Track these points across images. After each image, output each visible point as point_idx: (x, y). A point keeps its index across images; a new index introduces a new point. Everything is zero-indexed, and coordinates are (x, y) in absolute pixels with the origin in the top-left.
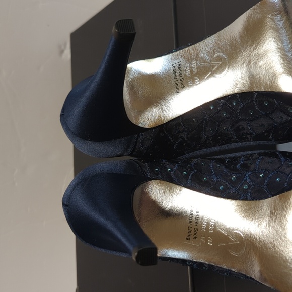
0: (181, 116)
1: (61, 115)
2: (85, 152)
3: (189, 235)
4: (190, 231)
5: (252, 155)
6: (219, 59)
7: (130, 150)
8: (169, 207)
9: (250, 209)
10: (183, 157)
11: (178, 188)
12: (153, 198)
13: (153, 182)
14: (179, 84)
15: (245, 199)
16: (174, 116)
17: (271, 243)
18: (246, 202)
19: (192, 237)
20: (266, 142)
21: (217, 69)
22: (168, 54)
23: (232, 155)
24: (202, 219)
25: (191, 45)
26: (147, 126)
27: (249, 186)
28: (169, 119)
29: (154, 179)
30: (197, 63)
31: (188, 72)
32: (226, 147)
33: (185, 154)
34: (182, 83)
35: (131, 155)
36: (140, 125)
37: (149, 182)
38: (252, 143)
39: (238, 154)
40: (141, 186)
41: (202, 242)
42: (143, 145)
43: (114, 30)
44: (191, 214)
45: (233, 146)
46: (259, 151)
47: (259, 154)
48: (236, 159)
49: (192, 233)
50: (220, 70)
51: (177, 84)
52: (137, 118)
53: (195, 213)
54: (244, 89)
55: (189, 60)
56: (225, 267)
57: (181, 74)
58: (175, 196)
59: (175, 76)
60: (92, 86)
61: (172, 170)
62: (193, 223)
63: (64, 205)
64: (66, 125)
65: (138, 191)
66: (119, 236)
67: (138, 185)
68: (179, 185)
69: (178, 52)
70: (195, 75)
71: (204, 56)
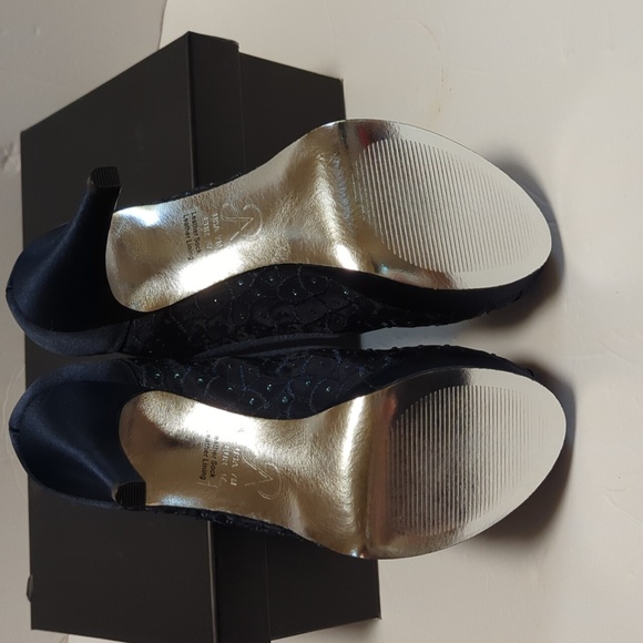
0: (196, 294)
1: (7, 290)
2: (46, 347)
3: (204, 472)
4: (205, 466)
5: (300, 353)
6: (250, 213)
7: (117, 344)
8: (174, 431)
9: (288, 431)
10: (204, 354)
11: (190, 402)
12: (151, 417)
13: (151, 394)
14: (194, 247)
15: (283, 417)
16: (185, 296)
17: (313, 479)
18: (284, 422)
19: (208, 474)
20: (321, 335)
21: (248, 228)
22: (178, 198)
23: (274, 353)
24: (223, 447)
25: (213, 187)
26: (143, 310)
27: (290, 399)
28: (178, 299)
29: (154, 390)
30: (219, 216)
31: (207, 229)
32: (266, 340)
33: (205, 350)
34: (197, 245)
35: (120, 351)
36: (133, 307)
37: (144, 395)
38: (302, 336)
39: (282, 351)
40: (133, 400)
41: (223, 481)
42: (137, 337)
43: (89, 181)
44: (207, 441)
45: (276, 339)
46: (312, 347)
47: (311, 352)
48: (278, 359)
49: (209, 469)
50: (252, 230)
51: (189, 246)
52: (127, 296)
53: (212, 439)
54: (284, 260)
55: (208, 211)
56: (254, 517)
57: (196, 231)
58: (184, 415)
59: (188, 234)
60: (58, 249)
61: (181, 376)
62: (210, 454)
63: (11, 429)
64: (16, 304)
65: (127, 409)
66: (95, 470)
67: (128, 399)
68: (190, 398)
69: (192, 197)
70: (217, 234)
71: (229, 207)
